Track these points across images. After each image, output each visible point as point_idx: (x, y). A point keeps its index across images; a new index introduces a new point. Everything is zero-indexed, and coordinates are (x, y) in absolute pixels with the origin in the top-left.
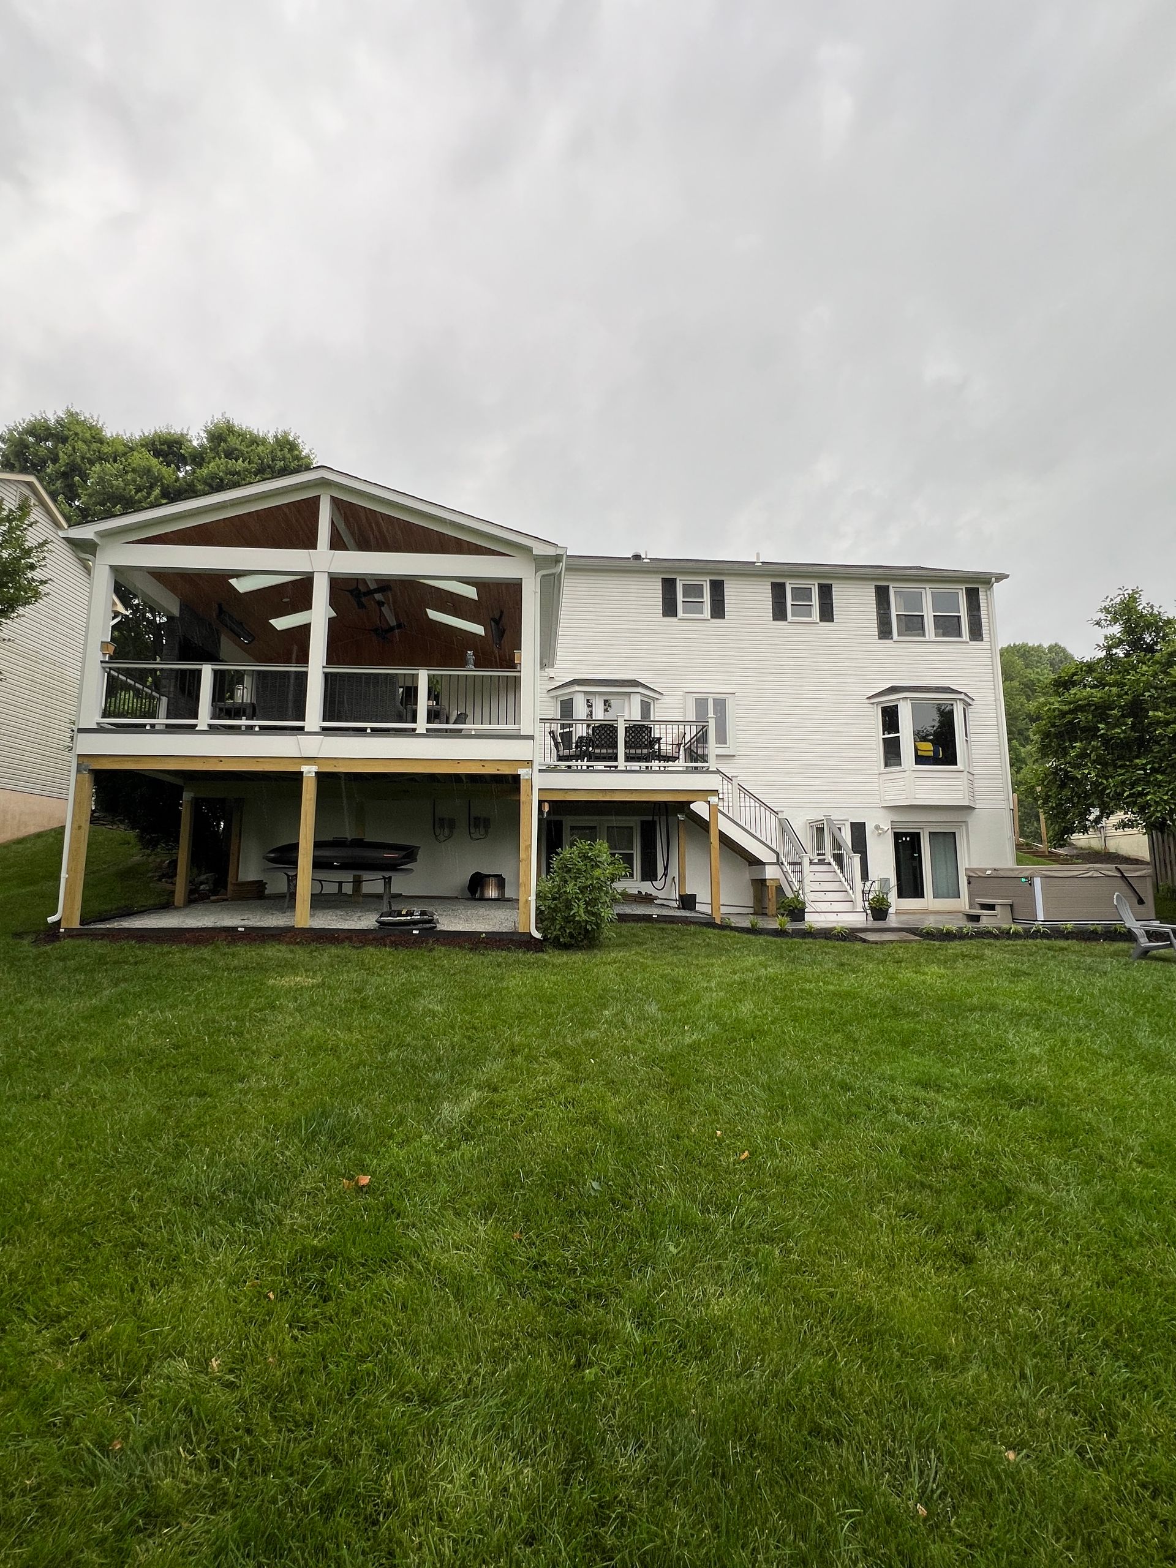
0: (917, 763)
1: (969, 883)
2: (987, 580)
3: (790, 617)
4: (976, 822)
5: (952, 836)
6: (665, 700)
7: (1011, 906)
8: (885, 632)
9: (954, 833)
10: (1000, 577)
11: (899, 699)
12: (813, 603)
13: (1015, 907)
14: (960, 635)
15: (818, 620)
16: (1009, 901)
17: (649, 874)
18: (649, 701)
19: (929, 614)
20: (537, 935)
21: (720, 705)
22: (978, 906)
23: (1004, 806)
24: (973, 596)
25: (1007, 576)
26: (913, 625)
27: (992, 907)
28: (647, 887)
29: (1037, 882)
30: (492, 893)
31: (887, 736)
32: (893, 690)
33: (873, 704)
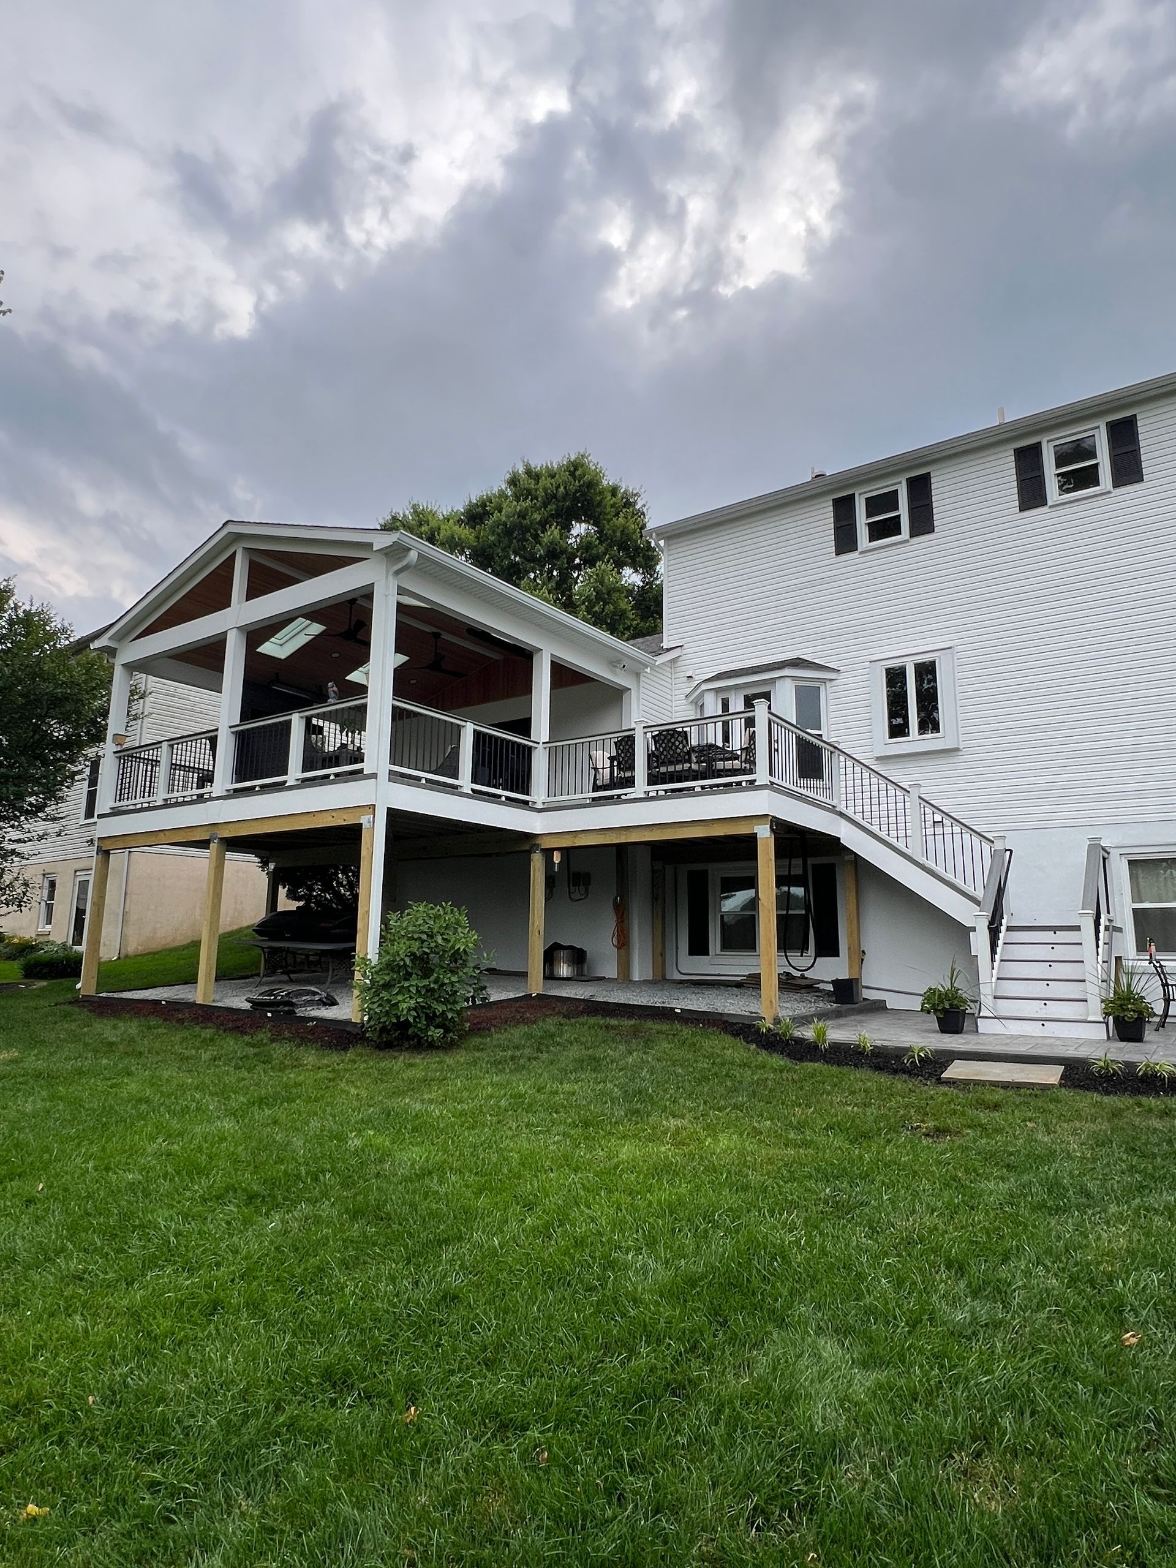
3: (1050, 498)
6: (842, 679)
15: (1112, 487)
18: (817, 684)
21: (927, 671)
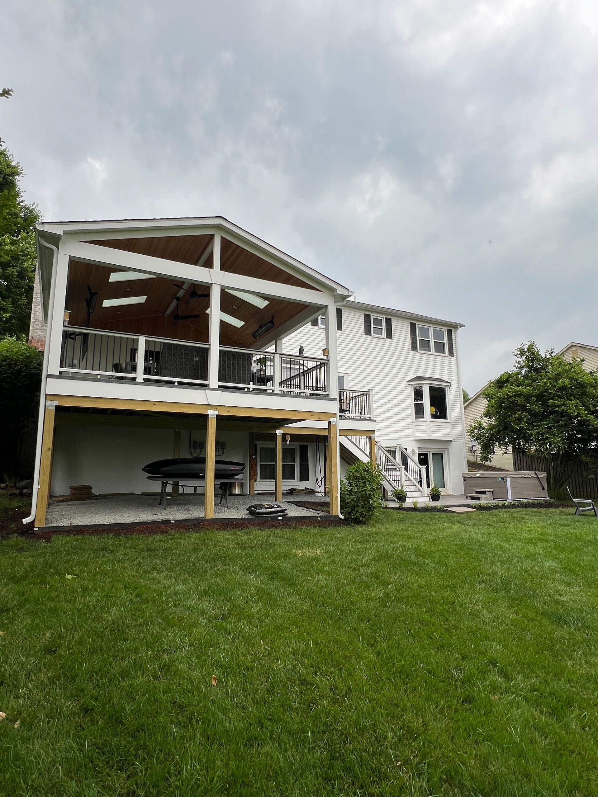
0: (432, 418)
1: (465, 480)
2: (456, 326)
3: (373, 335)
4: (453, 448)
5: (440, 455)
7: (492, 492)
8: (414, 348)
9: (442, 454)
10: (462, 326)
11: (423, 384)
12: (383, 327)
13: (494, 492)
14: (444, 352)
15: (385, 338)
16: (492, 490)
17: (304, 477)
19: (432, 340)
20: (342, 517)
21: (341, 380)
22: (474, 492)
23: (462, 441)
24: (450, 332)
25: (464, 326)
26: (426, 345)
27: (484, 493)
28: (303, 485)
29: (508, 480)
30: (237, 491)
31: (416, 402)
32: (419, 378)
33: (410, 385)
